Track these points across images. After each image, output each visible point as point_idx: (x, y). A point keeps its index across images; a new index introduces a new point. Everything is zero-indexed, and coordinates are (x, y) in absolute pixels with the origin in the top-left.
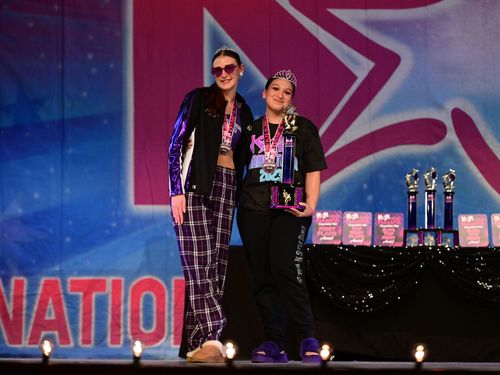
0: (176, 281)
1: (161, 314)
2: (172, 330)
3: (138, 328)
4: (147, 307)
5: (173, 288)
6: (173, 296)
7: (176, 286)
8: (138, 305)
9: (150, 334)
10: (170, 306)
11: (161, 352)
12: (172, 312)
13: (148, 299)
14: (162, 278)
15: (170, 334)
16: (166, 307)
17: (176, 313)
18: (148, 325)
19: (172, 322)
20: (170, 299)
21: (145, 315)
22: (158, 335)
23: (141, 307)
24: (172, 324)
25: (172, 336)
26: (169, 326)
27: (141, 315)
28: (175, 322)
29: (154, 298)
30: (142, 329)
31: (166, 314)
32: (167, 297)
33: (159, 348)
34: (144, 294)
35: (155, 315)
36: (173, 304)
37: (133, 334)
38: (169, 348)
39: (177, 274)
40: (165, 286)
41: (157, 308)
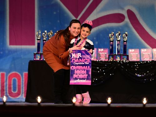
0: (25, 74)
1: (19, 86)
2: (24, 92)
4: (14, 83)
5: (24, 76)
6: (24, 79)
7: (25, 76)
8: (11, 82)
9: (15, 94)
10: (23, 83)
11: (20, 100)
12: (24, 85)
13: (14, 80)
14: (20, 73)
15: (23, 93)
17: (25, 86)
18: (14, 90)
19: (23, 89)
20: (23, 81)
21: (13, 86)
22: (18, 94)
24: (24, 90)
25: (24, 94)
26: (23, 90)
28: (25, 89)
29: (17, 80)
30: (12, 91)
31: (21, 86)
32: (21, 80)
33: (19, 98)
34: (13, 78)
35: (17, 86)
36: (24, 82)
37: (9, 93)
38: (22, 98)
39: (26, 71)
40: (21, 76)
41: (18, 84)
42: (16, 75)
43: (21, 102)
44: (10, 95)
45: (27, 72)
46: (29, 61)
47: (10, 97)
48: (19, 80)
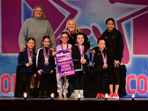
0: (14, 75)
1: (10, 85)
2: (13, 89)
3: (3, 89)
4: (6, 83)
5: (13, 77)
6: (13, 80)
7: (14, 77)
8: (3, 82)
9: (6, 91)
10: (12, 82)
11: (10, 96)
12: (13, 84)
13: (6, 80)
14: (9, 74)
15: (12, 90)
16: (11, 83)
17: (14, 84)
18: (6, 88)
19: (13, 87)
20: (12, 81)
21: (5, 85)
22: (9, 91)
23: (4, 83)
24: (13, 88)
25: (13, 91)
26: (12, 88)
27: (4, 85)
28: (14, 87)
29: (8, 80)
30: (4, 89)
31: (11, 85)
32: (11, 80)
33: (9, 94)
34: (5, 79)
35: (8, 85)
36: (13, 82)
37: (2, 90)
38: (12, 94)
39: (14, 73)
40: (11, 77)
41: (9, 83)
42: (7, 76)
43: (11, 97)
44: (2, 92)
45: (16, 74)
46: (17, 66)
47: (2, 93)
48: (10, 80)
